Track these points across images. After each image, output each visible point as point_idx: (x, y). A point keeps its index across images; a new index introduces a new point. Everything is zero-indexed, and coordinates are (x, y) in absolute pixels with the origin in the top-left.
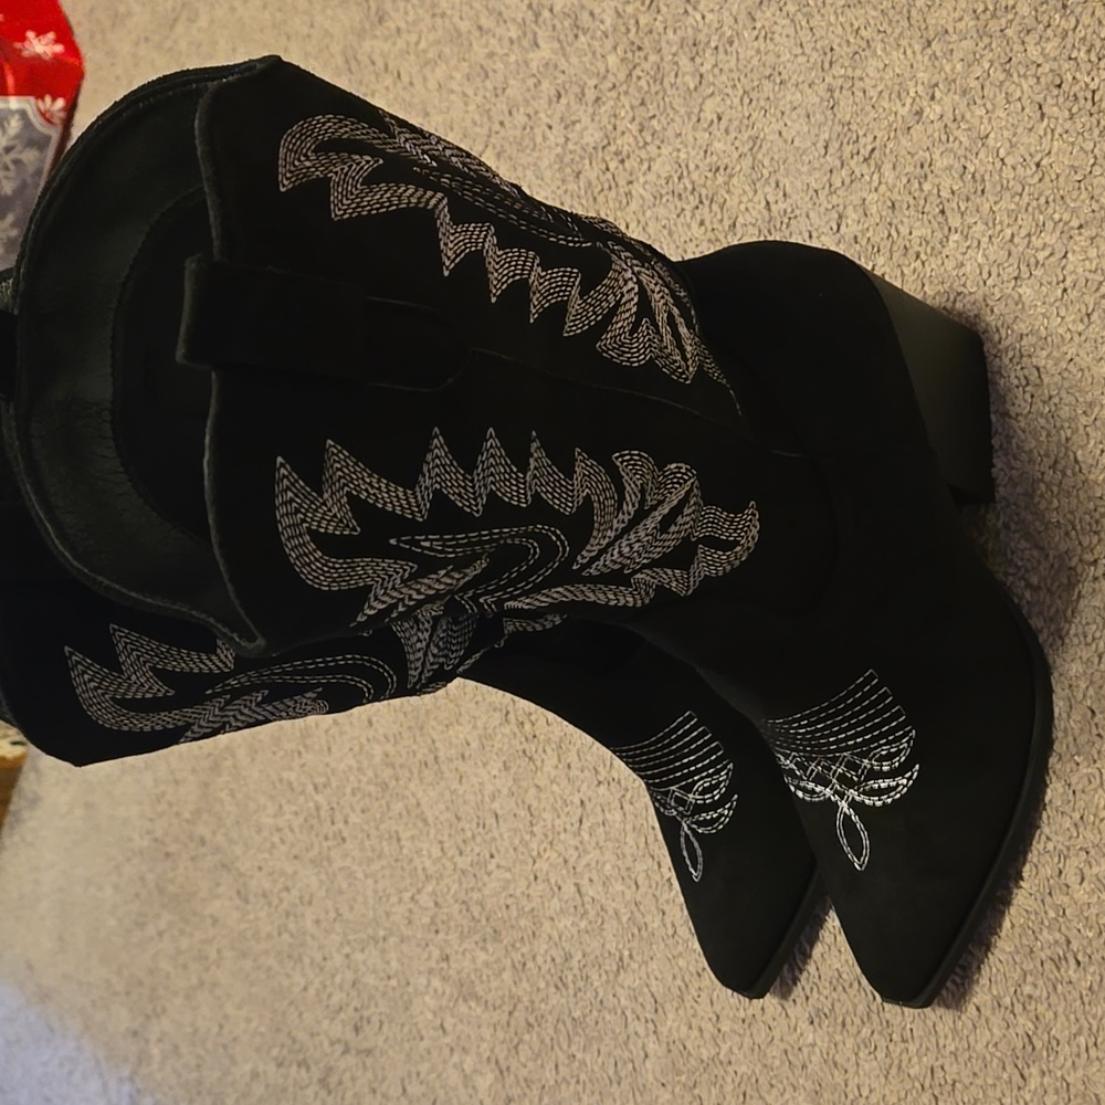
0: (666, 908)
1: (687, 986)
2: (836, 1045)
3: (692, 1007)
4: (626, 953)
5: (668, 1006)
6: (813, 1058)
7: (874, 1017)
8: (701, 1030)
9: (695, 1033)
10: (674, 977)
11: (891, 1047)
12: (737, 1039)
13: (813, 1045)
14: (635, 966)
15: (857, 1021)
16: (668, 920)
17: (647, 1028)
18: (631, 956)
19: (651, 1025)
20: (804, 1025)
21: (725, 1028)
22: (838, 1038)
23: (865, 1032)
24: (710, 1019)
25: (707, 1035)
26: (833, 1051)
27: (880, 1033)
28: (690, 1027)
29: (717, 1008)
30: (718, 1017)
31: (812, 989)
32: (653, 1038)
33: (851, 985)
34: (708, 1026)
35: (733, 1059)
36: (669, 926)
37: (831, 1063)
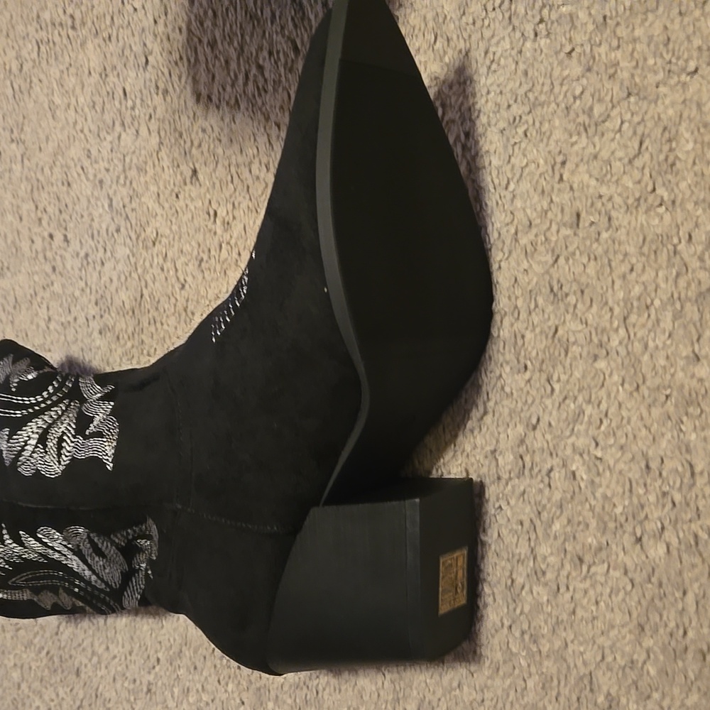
0: (34, 238)
1: (36, 294)
2: (111, 351)
3: (36, 310)
4: (6, 264)
5: (23, 307)
6: (97, 357)
7: (136, 336)
8: (38, 326)
9: (34, 327)
10: (30, 287)
11: (141, 357)
12: (57, 335)
13: (99, 348)
14: (9, 274)
15: (126, 337)
16: (34, 247)
17: (7, 318)
18: (8, 268)
19: (10, 318)
20: (96, 334)
21: (51, 327)
22: (113, 346)
23: (129, 344)
24: (44, 319)
25: (40, 330)
26: (108, 354)
27: (137, 348)
28: (32, 323)
29: (51, 313)
30: (50, 319)
31: (105, 311)
32: (10, 325)
33: (128, 313)
34: (43, 324)
35: (52, 348)
36: (34, 251)
37: (105, 361)
